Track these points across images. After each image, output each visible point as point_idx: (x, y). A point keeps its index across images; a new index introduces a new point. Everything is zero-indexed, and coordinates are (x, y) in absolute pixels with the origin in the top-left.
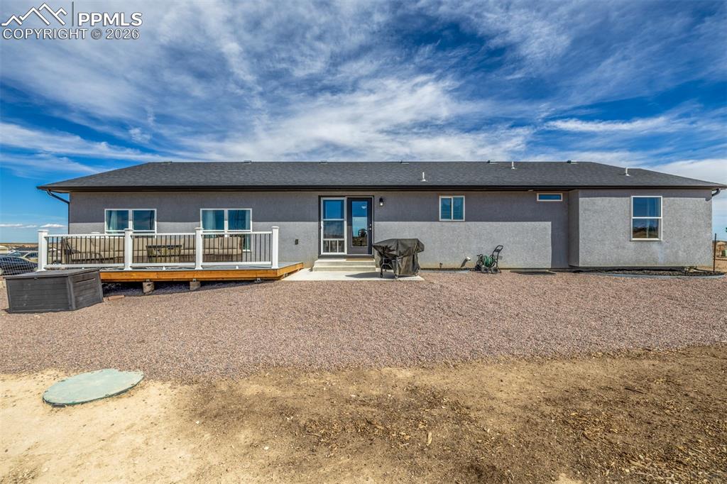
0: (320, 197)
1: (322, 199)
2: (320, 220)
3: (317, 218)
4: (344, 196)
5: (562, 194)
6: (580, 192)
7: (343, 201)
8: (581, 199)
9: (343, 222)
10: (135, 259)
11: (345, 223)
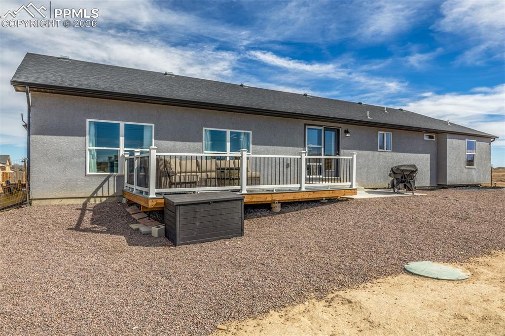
0: (305, 125)
1: (307, 127)
2: (305, 147)
3: (303, 144)
4: (322, 126)
5: (434, 135)
6: (448, 135)
7: (321, 130)
8: (448, 140)
9: (321, 148)
10: (250, 182)
11: (323, 149)
